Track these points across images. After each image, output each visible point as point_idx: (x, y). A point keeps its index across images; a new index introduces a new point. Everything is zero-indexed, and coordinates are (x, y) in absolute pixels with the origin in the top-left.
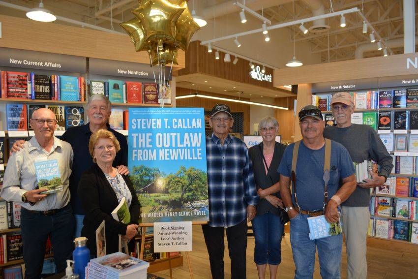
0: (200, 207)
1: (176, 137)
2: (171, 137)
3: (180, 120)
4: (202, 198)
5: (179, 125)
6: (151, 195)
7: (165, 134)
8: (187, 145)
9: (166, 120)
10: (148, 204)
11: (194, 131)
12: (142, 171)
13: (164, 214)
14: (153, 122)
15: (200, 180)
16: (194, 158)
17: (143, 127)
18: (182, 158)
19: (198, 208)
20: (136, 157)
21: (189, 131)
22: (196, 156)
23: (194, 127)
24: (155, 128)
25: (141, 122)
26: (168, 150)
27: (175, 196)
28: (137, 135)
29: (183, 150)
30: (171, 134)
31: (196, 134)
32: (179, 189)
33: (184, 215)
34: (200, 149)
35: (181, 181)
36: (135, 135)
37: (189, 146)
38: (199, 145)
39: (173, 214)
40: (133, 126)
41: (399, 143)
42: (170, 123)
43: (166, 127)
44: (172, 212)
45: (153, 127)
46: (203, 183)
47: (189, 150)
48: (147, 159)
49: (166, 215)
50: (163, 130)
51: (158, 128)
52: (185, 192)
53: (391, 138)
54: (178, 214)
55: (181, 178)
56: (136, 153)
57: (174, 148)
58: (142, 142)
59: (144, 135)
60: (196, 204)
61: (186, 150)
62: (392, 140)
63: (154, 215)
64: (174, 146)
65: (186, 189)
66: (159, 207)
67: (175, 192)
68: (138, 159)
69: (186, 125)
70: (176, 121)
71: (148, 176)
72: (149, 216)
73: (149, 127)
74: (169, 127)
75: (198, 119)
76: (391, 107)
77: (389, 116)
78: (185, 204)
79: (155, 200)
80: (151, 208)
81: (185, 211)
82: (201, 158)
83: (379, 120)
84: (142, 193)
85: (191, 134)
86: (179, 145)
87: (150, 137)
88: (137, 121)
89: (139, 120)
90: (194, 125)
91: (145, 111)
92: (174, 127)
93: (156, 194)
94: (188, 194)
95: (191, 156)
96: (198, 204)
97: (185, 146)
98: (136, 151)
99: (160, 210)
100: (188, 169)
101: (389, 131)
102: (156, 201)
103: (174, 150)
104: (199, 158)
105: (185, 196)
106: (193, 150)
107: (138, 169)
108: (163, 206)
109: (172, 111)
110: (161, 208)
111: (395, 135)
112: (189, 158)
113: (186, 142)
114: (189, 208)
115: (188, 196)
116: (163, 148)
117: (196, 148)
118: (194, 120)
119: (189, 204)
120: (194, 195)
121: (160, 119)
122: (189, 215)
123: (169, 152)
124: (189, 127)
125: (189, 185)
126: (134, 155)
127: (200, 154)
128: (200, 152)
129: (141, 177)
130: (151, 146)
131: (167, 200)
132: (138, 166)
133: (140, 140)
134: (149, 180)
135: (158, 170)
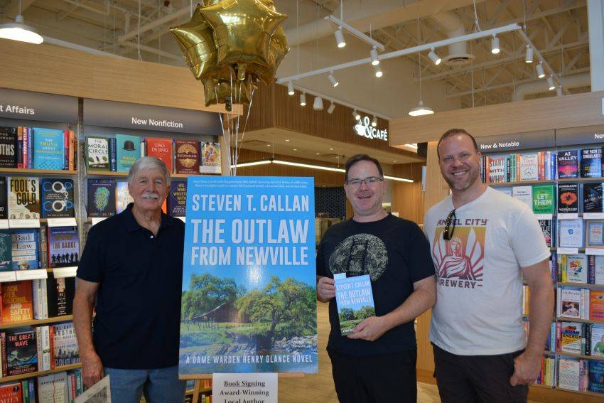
0: (304, 348)
1: (265, 226)
2: (257, 226)
3: (273, 197)
4: (306, 332)
5: (271, 206)
6: (221, 324)
7: (246, 221)
8: (283, 240)
9: (250, 197)
10: (215, 340)
11: (296, 216)
12: (206, 284)
13: (241, 359)
14: (227, 200)
15: (305, 300)
16: (295, 263)
17: (211, 209)
18: (274, 263)
19: (300, 349)
20: (197, 260)
21: (287, 216)
22: (298, 259)
23: (297, 209)
24: (230, 210)
25: (207, 199)
26: (252, 248)
27: (261, 328)
28: (200, 221)
29: (277, 248)
30: (258, 221)
31: (299, 222)
32: (268, 316)
33: (276, 360)
34: (306, 248)
35: (273, 301)
36: (196, 222)
37: (287, 241)
38: (303, 240)
39: (257, 360)
40: (194, 207)
41: (592, 235)
42: (256, 203)
43: (250, 209)
44: (255, 355)
45: (228, 209)
46: (309, 306)
47: (286, 248)
48: (215, 263)
49: (244, 360)
50: (244, 214)
51: (235, 210)
52: (278, 321)
53: (579, 226)
54: (264, 359)
55: (271, 298)
56: (198, 252)
57: (261, 245)
58: (208, 234)
59: (211, 221)
60: (296, 342)
61: (281, 248)
62: (581, 229)
63: (223, 360)
64: (261, 241)
65: (280, 316)
66: (233, 345)
67: (262, 321)
68: (201, 263)
69: (283, 206)
70: (266, 199)
71: (217, 292)
72: (216, 361)
73: (220, 209)
74: (254, 209)
75: (303, 197)
76: (577, 177)
77: (575, 191)
78: (278, 342)
79: (226, 333)
80: (220, 347)
81: (277, 353)
82: (307, 263)
83: (559, 197)
84: (206, 321)
85: (291, 222)
86: (270, 240)
87: (222, 226)
88: (201, 199)
89: (204, 197)
90: (296, 206)
91: (215, 182)
92: (262, 209)
93: (229, 324)
94: (284, 325)
95: (290, 259)
96: (300, 342)
97: (280, 241)
98: (197, 248)
99: (235, 350)
100: (283, 281)
101: (575, 216)
102: (229, 336)
103: (262, 248)
104: (303, 263)
105: (278, 327)
106: (294, 248)
107: (201, 279)
108: (240, 345)
109: (260, 182)
110: (236, 347)
111: (585, 221)
112: (287, 263)
113: (283, 236)
114: (285, 349)
115: (283, 328)
116: (243, 244)
117: (299, 245)
118: (296, 197)
119: (283, 343)
120: (292, 327)
121: (240, 196)
122: (284, 361)
123: (252, 252)
124: (287, 210)
125: (286, 308)
126: (194, 256)
127: (306, 256)
128: (305, 252)
129: (205, 293)
130: (222, 241)
131: (248, 334)
132: (200, 274)
133: (205, 231)
134: (218, 298)
135: (234, 283)
